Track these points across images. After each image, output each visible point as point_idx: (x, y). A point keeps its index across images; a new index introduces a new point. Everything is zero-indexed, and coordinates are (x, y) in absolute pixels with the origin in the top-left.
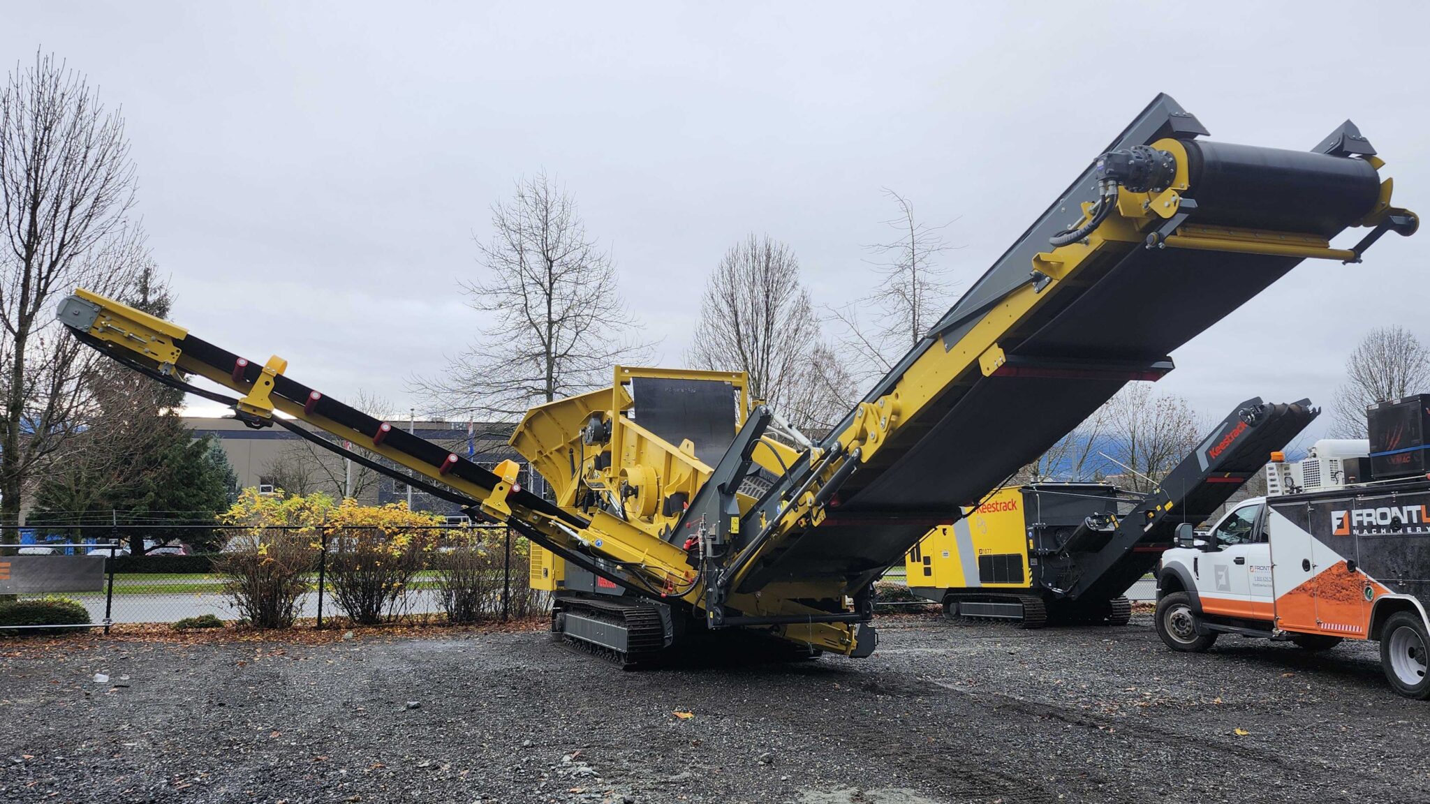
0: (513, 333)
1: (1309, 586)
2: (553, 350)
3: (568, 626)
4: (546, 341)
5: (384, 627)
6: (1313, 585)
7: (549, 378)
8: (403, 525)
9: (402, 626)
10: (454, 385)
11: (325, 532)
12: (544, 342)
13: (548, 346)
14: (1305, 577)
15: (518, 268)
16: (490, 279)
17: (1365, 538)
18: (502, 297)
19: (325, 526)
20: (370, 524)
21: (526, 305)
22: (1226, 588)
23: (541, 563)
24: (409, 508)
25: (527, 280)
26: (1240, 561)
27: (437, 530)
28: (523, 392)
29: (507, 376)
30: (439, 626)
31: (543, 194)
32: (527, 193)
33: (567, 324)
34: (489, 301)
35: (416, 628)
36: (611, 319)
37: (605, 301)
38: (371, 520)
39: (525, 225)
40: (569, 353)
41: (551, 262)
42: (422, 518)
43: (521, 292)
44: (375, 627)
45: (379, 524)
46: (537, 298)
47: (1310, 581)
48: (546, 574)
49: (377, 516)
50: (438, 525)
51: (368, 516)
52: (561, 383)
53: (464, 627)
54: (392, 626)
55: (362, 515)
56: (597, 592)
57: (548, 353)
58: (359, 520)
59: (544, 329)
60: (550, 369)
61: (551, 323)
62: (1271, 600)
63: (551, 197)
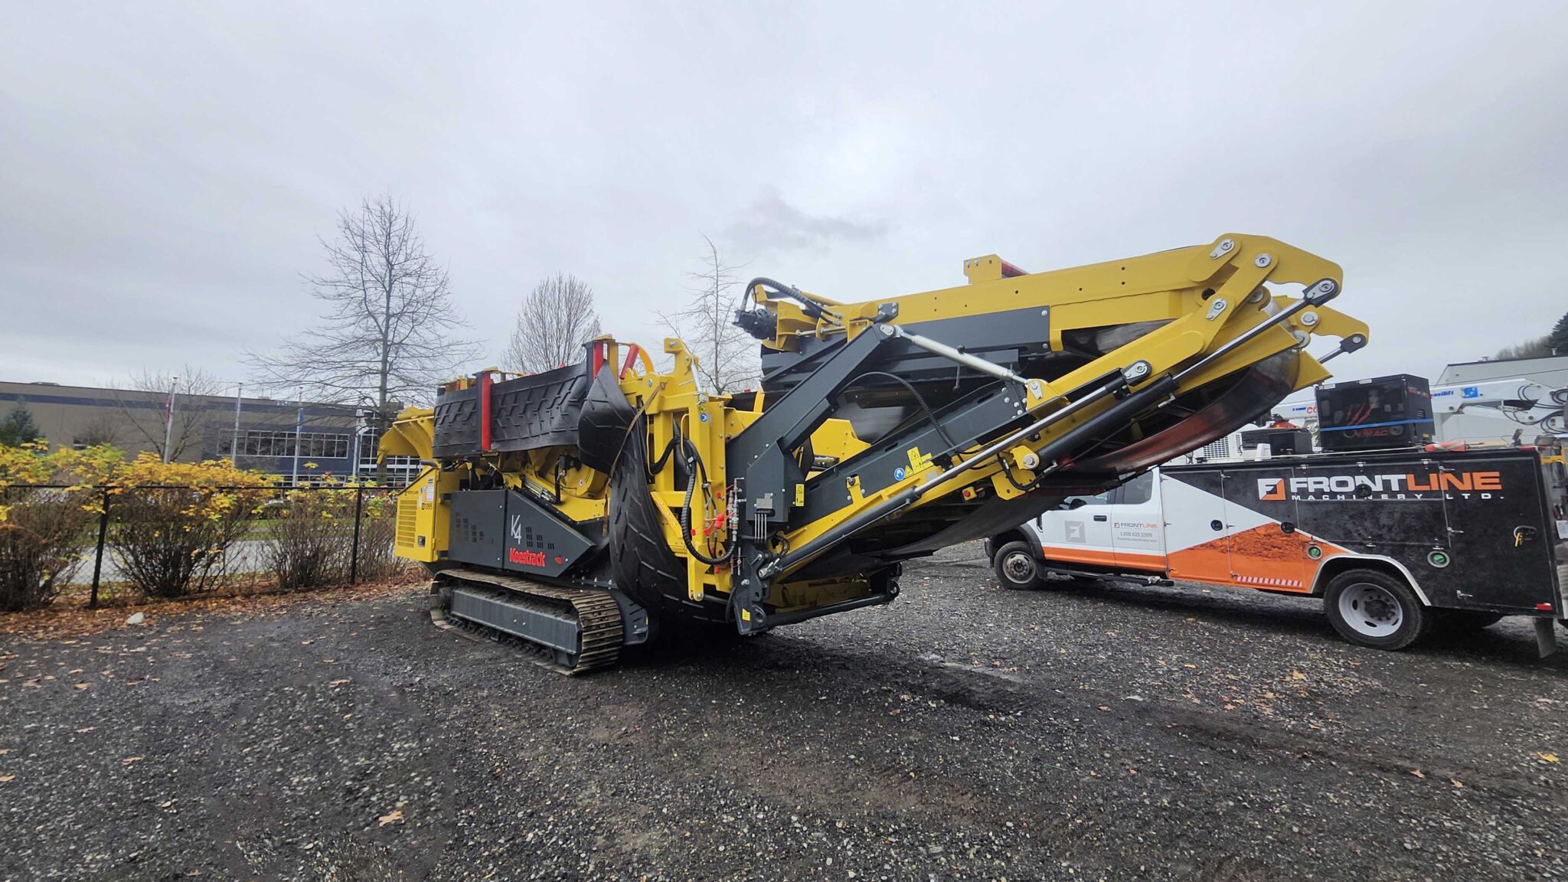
0: (352, 320)
1: (1219, 543)
2: (390, 337)
3: (456, 603)
4: (383, 330)
5: (192, 600)
6: (1226, 543)
7: (385, 361)
8: (225, 484)
9: (218, 597)
10: (289, 361)
11: (109, 492)
12: (381, 330)
13: (386, 335)
14: (1214, 535)
15: (359, 267)
16: (332, 273)
17: (1311, 503)
18: (341, 290)
19: (110, 485)
20: (178, 483)
21: (365, 298)
22: (1081, 539)
23: (414, 529)
24: (233, 465)
25: (368, 277)
26: (1098, 518)
27: (271, 491)
28: (357, 372)
29: (343, 357)
30: (269, 594)
31: (387, 209)
32: (373, 206)
33: (405, 318)
34: (328, 290)
35: (238, 598)
36: (445, 318)
37: (440, 303)
38: (179, 478)
39: (368, 229)
40: (404, 342)
41: (392, 265)
42: (252, 477)
43: (362, 288)
44: (179, 601)
45: (192, 483)
46: (376, 293)
47: (1221, 539)
48: (423, 542)
49: (189, 475)
50: (273, 486)
51: (177, 474)
52: (394, 367)
53: (302, 595)
54: (204, 598)
55: (167, 473)
56: (505, 567)
57: (385, 340)
58: (162, 478)
59: (381, 319)
60: (386, 354)
61: (389, 317)
62: (1162, 554)
63: (396, 213)
